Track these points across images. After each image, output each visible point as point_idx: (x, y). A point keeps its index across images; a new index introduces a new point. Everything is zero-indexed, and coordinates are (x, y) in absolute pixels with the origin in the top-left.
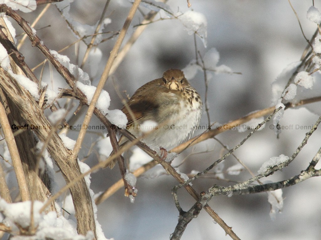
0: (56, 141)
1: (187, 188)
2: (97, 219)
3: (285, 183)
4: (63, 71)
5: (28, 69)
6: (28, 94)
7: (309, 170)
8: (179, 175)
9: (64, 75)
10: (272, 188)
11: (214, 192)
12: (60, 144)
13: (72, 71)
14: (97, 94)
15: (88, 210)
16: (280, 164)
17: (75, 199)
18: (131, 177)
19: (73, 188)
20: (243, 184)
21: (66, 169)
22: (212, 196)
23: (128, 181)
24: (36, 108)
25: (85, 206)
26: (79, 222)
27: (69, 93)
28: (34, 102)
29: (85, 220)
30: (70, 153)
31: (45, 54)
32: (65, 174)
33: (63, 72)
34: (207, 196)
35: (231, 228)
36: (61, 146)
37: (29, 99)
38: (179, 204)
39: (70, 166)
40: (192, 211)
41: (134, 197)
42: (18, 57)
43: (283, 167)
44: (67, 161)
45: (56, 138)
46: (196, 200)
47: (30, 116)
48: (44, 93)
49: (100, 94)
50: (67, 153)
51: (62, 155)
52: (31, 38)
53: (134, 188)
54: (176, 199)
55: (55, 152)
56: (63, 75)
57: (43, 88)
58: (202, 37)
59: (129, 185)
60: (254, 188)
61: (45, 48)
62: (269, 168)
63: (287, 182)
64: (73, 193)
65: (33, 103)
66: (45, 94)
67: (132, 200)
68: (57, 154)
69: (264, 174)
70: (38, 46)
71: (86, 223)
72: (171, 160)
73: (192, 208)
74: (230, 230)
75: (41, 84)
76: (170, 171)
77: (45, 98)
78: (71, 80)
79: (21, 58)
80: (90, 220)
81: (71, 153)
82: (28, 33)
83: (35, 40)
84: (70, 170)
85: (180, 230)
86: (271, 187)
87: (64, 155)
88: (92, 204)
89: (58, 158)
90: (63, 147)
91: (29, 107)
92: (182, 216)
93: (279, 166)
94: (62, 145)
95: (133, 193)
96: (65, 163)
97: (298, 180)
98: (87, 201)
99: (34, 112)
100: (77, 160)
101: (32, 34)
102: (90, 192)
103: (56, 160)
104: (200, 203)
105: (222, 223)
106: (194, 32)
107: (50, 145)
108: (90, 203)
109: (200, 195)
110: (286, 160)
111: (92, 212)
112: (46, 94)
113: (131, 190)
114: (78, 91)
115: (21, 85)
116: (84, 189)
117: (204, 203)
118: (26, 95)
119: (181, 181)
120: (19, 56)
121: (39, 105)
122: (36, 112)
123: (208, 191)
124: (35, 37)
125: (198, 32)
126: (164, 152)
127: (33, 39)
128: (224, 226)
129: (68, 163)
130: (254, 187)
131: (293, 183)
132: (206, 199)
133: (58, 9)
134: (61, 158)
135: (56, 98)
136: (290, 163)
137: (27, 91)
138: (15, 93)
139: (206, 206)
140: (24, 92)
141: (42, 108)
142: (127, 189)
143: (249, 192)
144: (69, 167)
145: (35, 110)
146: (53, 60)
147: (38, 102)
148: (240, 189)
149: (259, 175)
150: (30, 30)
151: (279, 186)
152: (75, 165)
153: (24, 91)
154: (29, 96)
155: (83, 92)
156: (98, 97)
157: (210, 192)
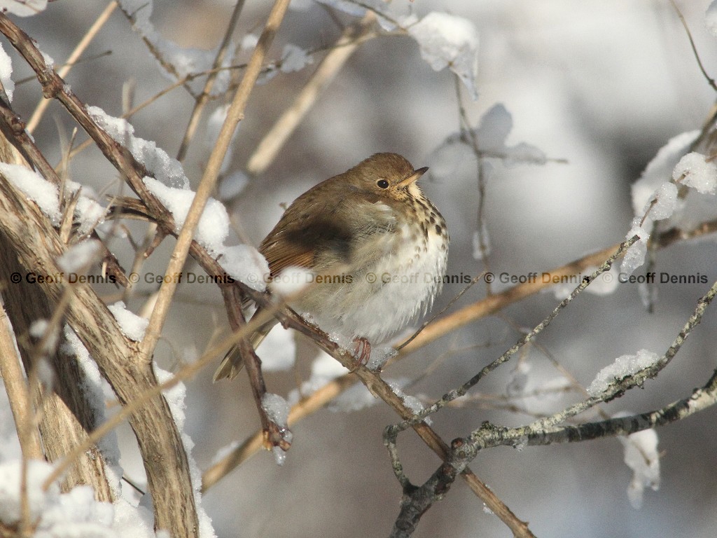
0: (102, 320)
1: (420, 430)
2: (202, 505)
3: (654, 418)
4: (116, 154)
5: (34, 151)
6: (34, 210)
7: (711, 387)
8: (401, 400)
9: (120, 164)
10: (623, 429)
11: (483, 439)
12: (111, 327)
13: (139, 157)
14: (198, 210)
15: (180, 483)
16: (639, 372)
17: (148, 458)
18: (277, 404)
19: (143, 432)
20: (553, 421)
21: (125, 387)
22: (479, 448)
23: (270, 414)
24: (53, 242)
25: (172, 475)
26: (159, 512)
27: (132, 206)
28: (50, 228)
29: (172, 508)
30: (136, 350)
31: (74, 115)
32: (125, 399)
33: (118, 158)
34: (466, 448)
35: (526, 524)
36: (113, 332)
37: (37, 221)
38: (401, 469)
39: (135, 380)
40: (431, 484)
41: (284, 450)
42: (11, 124)
43: (644, 379)
44: (127, 369)
45: (103, 313)
46: (442, 457)
47: (39, 261)
48: (73, 207)
49: (203, 208)
50: (128, 349)
51: (116, 353)
52: (42, 78)
53: (283, 430)
54: (395, 457)
55: (98, 346)
56: (118, 165)
57: (70, 196)
58: (465, 76)
59: (272, 422)
60: (581, 429)
61: (76, 101)
62: (614, 383)
63: (659, 416)
64: (143, 443)
65: (47, 232)
66: (75, 210)
67: (280, 458)
68: (105, 352)
69: (602, 397)
70: (59, 96)
71: (174, 514)
72: (380, 363)
73: (433, 479)
74: (525, 529)
75: (65, 186)
76: (379, 389)
77: (74, 218)
78: (136, 177)
79: (18, 125)
80: (185, 508)
81: (138, 349)
82: (35, 67)
83: (50, 82)
84: (136, 388)
85: (404, 529)
86: (620, 426)
87: (120, 354)
88: (188, 469)
89: (107, 360)
90: (117, 334)
91: (36, 241)
92: (410, 496)
93: (635, 376)
94: (116, 330)
95: (281, 442)
96: (123, 373)
97: (686, 409)
98: (177, 461)
99: (49, 252)
100: (151, 365)
101: (44, 68)
102: (184, 441)
103: (101, 365)
104: (450, 466)
105: (504, 512)
106: (446, 64)
107: (86, 331)
108: (184, 466)
109: (450, 446)
110: (653, 361)
111: (189, 488)
112: (78, 209)
113: (276, 436)
114: (153, 202)
115: (18, 189)
116: (169, 433)
117: (461, 466)
118: (28, 213)
119: (405, 414)
120: (12, 121)
121: (62, 236)
122: (53, 253)
123: (469, 438)
124: (51, 76)
125: (456, 63)
126: (362, 347)
127: (46, 79)
128: (510, 519)
129: (131, 373)
130: (581, 426)
131: (675, 418)
132: (465, 457)
133: (125, 12)
134: (112, 361)
135: (99, 219)
136: (661, 369)
137: (31, 204)
138: (4, 208)
139: (466, 472)
140: (25, 207)
141: (67, 243)
142: (267, 433)
143: (568, 440)
144: (133, 382)
145: (51, 247)
146: (94, 130)
147: (58, 230)
148: (547, 432)
149: (590, 399)
150: (40, 60)
151: (640, 424)
152: (148, 376)
153: (26, 203)
154: (37, 216)
155: (165, 205)
156: (200, 215)
157: (475, 440)
